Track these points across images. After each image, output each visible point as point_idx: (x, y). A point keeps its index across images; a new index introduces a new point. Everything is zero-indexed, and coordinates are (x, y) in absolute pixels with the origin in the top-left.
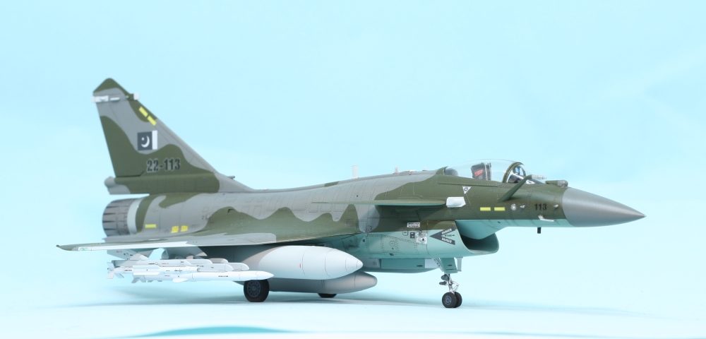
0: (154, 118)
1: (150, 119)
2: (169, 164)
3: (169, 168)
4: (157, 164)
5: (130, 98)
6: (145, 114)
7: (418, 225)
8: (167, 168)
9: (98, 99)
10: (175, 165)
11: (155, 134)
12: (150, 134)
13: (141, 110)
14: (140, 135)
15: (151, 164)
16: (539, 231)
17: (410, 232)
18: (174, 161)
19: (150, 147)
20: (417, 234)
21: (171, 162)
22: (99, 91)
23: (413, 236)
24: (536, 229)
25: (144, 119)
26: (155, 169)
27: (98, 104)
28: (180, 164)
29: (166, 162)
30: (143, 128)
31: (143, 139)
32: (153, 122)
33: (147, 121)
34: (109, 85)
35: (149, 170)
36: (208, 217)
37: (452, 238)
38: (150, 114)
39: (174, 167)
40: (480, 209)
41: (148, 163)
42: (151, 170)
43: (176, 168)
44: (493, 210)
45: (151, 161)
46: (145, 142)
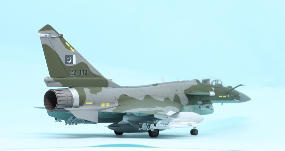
0: (73, 48)
1: (71, 48)
2: (82, 72)
3: (82, 74)
4: (75, 72)
5: (61, 37)
6: (69, 46)
7: (201, 102)
8: (81, 74)
10: (85, 72)
11: (74, 56)
12: (72, 56)
13: (66, 43)
14: (66, 56)
15: (72, 72)
16: (222, 105)
17: (199, 105)
18: (84, 71)
19: (72, 62)
20: (201, 106)
21: (83, 71)
23: (200, 107)
24: (221, 104)
25: (69, 48)
26: (74, 74)
28: (87, 72)
29: (80, 71)
30: (68, 53)
31: (68, 58)
32: (73, 51)
33: (70, 49)
34: (48, 28)
35: (71, 75)
36: (118, 99)
38: (71, 46)
39: (84, 74)
40: (219, 96)
41: (71, 71)
42: (72, 75)
43: (85, 74)
44: (223, 96)
45: (72, 70)
46: (69, 60)
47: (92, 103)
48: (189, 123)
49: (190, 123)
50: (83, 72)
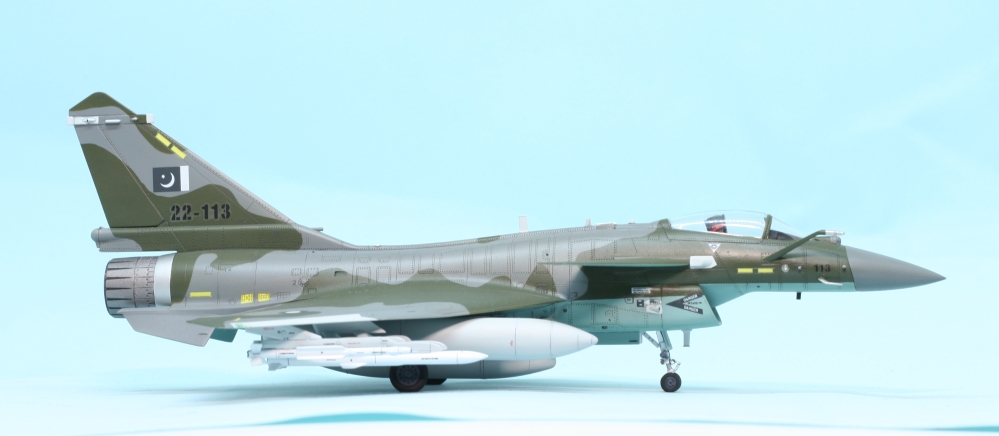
0: (182, 149)
1: (174, 149)
2: (211, 212)
3: (211, 215)
4: (189, 211)
5: (141, 121)
6: (166, 142)
7: (647, 290)
8: (206, 217)
9: (81, 120)
10: (221, 212)
11: (184, 171)
12: (177, 172)
13: (159, 137)
14: (157, 172)
15: (178, 211)
16: (799, 296)
17: (636, 299)
18: (219, 207)
19: (177, 187)
20: (647, 301)
21: (215, 208)
22: (79, 109)
23: (641, 304)
24: (795, 294)
25: (167, 150)
26: (185, 218)
27: (76, 126)
28: (230, 211)
29: (206, 208)
30: (163, 161)
31: (163, 176)
32: (182, 155)
33: (172, 153)
34: (98, 101)
35: (173, 218)
36: (304, 281)
37: (699, 306)
38: (173, 143)
39: (219, 215)
40: (737, 271)
41: (173, 209)
42: (178, 219)
43: (223, 216)
44: (755, 271)
45: (178, 207)
46: (168, 180)
47: (208, 294)
48: (378, 349)
49: (384, 349)
50: (213, 210)
